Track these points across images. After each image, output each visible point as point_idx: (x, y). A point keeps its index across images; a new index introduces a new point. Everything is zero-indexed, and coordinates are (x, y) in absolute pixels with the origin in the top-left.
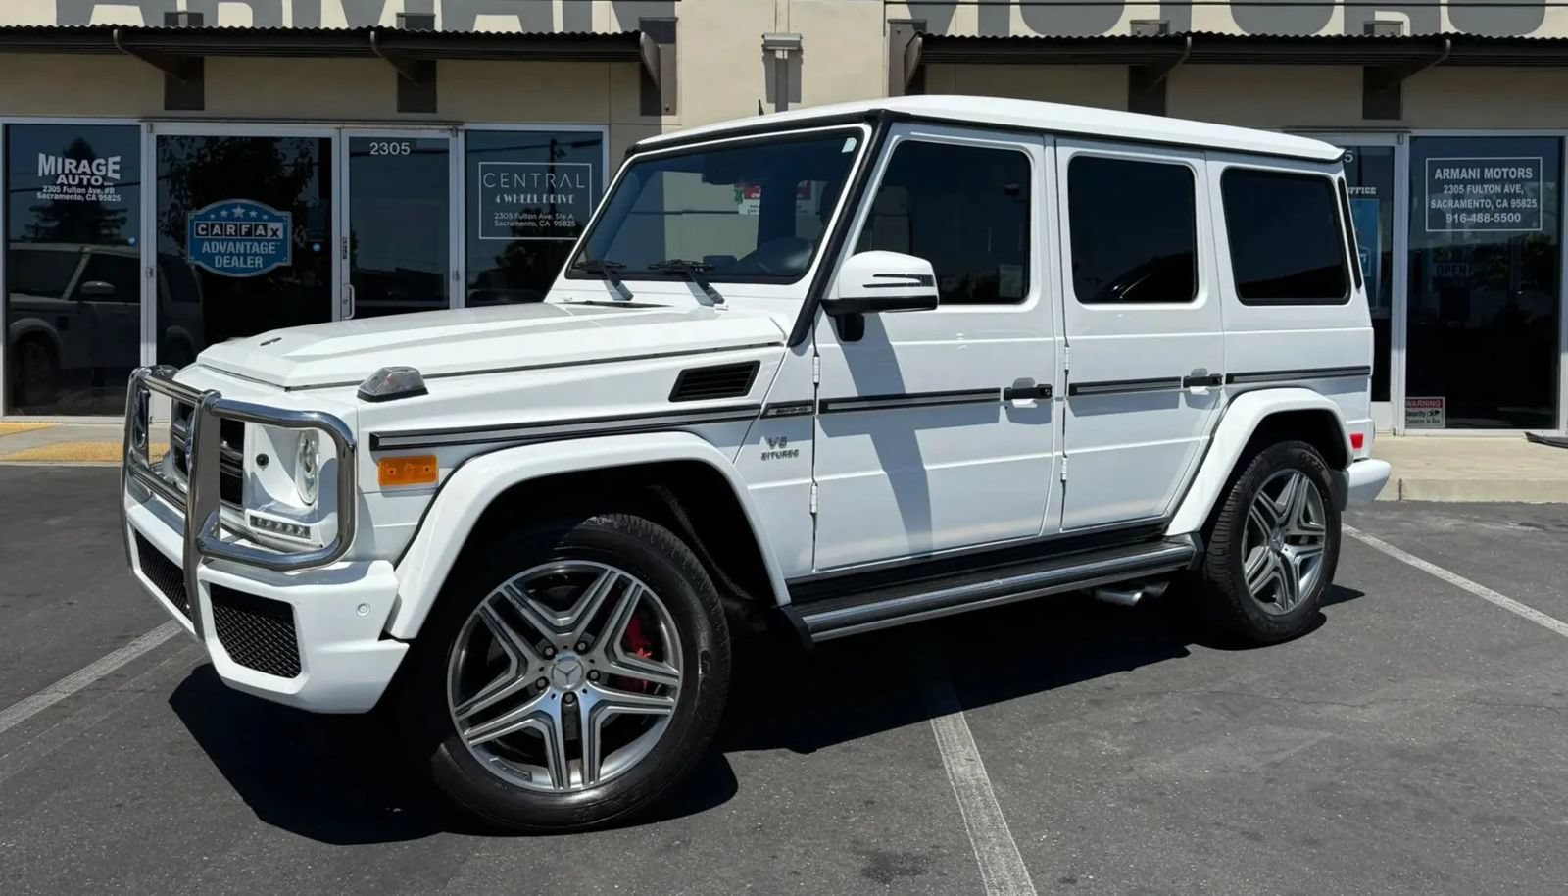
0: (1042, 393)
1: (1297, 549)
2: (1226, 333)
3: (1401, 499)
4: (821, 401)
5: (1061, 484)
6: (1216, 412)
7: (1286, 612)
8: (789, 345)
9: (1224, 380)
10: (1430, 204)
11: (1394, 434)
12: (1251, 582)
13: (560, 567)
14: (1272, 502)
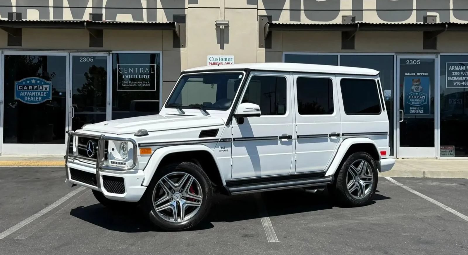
0: (290, 137)
1: (364, 181)
2: (342, 123)
3: (424, 177)
4: (233, 138)
5: (295, 161)
6: (339, 143)
7: (361, 198)
8: (226, 125)
9: (341, 135)
10: (447, 78)
11: (436, 159)
12: (349, 189)
13: (175, 173)
14: (356, 168)
